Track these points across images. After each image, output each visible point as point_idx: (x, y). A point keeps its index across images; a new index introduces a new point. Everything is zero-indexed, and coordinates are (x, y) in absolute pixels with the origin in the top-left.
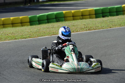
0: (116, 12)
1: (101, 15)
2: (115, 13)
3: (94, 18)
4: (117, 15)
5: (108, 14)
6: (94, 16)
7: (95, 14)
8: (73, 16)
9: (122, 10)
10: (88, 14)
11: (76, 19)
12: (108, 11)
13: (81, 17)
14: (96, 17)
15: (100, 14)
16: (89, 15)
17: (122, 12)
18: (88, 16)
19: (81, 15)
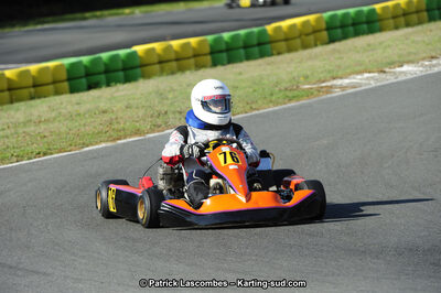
0: (124, 69)
1: (84, 81)
2: (121, 74)
3: (66, 93)
4: (127, 80)
5: (103, 77)
6: (66, 84)
7: (69, 79)
8: (9, 89)
9: (137, 63)
10: (50, 79)
11: (20, 100)
12: (102, 68)
13: (32, 90)
14: (73, 90)
15: (81, 77)
16: (54, 82)
17: (138, 71)
18: (51, 87)
19: (30, 82)
